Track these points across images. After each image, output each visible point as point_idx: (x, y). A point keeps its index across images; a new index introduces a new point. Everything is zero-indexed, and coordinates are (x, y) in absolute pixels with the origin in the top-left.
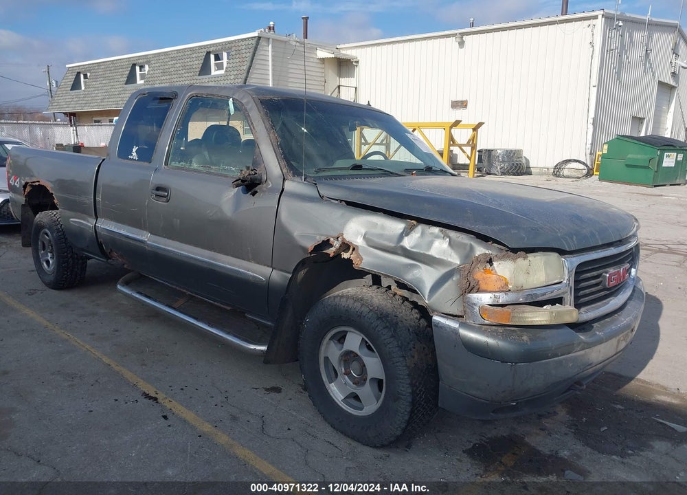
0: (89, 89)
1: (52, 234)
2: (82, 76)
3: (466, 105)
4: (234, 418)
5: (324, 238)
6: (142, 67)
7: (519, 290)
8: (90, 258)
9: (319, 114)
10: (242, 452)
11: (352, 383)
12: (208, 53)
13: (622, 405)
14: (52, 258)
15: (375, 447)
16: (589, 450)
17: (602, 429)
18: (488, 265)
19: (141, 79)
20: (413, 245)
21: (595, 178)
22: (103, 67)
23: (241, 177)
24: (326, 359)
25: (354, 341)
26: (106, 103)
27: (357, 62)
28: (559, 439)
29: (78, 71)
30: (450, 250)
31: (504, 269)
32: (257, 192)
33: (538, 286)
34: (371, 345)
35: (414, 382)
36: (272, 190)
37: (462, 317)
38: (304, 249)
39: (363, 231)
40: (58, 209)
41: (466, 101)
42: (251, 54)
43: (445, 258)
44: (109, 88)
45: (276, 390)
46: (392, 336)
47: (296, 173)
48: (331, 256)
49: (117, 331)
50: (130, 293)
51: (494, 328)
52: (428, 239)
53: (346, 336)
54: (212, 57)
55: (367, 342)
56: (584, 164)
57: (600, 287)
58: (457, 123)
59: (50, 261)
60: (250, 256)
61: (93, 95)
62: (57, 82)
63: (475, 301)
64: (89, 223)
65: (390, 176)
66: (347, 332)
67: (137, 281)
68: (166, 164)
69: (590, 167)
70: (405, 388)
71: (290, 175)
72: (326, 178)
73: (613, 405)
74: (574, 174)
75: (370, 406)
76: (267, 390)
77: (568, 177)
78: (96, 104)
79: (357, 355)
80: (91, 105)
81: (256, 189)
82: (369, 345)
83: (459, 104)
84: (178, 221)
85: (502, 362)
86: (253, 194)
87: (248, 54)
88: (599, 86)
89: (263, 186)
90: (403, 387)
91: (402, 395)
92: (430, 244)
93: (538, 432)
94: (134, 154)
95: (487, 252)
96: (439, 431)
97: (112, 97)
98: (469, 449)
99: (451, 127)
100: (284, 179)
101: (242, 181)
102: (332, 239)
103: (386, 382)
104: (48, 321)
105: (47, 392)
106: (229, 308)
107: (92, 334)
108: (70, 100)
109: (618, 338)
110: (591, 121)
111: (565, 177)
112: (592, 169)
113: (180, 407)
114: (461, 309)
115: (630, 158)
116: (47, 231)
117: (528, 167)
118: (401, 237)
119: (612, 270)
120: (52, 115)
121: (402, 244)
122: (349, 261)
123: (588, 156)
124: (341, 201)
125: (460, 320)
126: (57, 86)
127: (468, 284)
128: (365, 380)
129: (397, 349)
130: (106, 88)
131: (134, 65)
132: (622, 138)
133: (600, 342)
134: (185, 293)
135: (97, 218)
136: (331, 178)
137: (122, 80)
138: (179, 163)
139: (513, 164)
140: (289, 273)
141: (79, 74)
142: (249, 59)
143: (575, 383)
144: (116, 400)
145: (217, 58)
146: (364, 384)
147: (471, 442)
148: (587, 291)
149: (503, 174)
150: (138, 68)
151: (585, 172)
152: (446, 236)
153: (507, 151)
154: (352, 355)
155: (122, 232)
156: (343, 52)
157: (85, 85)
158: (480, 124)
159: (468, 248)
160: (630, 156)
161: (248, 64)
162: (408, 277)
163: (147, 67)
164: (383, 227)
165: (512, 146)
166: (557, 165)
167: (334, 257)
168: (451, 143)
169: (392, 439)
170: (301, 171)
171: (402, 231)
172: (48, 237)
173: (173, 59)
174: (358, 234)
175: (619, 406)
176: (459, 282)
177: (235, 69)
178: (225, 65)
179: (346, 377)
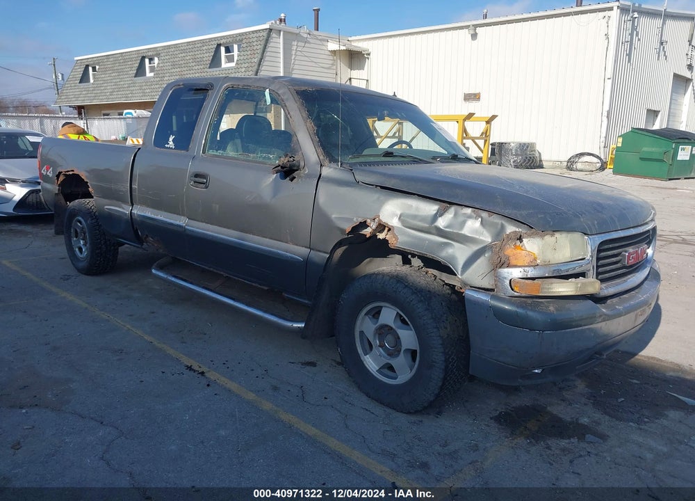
0: (99, 82)
1: (86, 221)
2: (90, 69)
3: (479, 98)
4: (275, 388)
5: (361, 220)
6: (151, 60)
7: (546, 265)
8: (123, 244)
9: (351, 104)
10: (285, 417)
11: (386, 355)
12: (219, 46)
13: (637, 380)
14: (85, 245)
15: (409, 413)
16: (607, 417)
17: (620, 400)
18: (518, 242)
19: (151, 72)
20: (446, 225)
21: (609, 171)
22: (111, 60)
23: (281, 164)
24: (362, 333)
25: (389, 315)
26: (115, 96)
27: (369, 54)
28: (579, 408)
29: (87, 63)
30: (482, 229)
31: (532, 245)
32: (295, 178)
33: (563, 261)
34: (406, 318)
35: (447, 351)
36: (309, 176)
37: (493, 290)
38: (343, 231)
39: (399, 213)
40: (92, 197)
41: (479, 94)
42: (262, 47)
43: (478, 237)
44: (118, 80)
45: (313, 364)
46: (427, 309)
47: (333, 160)
48: (367, 236)
49: (153, 313)
50: (165, 276)
51: (523, 299)
52: (461, 219)
53: (380, 311)
54: (223, 49)
55: (401, 316)
56: (598, 157)
57: (619, 265)
58: (470, 116)
59: (83, 248)
60: (289, 239)
61: (102, 88)
62: (62, 75)
63: (506, 275)
64: (125, 209)
65: (420, 163)
66: (382, 307)
67: (172, 265)
68: (204, 152)
69: (604, 160)
70: (438, 357)
71: (326, 162)
72: (361, 164)
73: (630, 380)
74: (588, 168)
75: (404, 375)
76: (303, 364)
77: (581, 171)
78: (105, 97)
79: (392, 328)
80: (100, 97)
81: (294, 174)
82: (404, 318)
83: (472, 97)
84: (217, 206)
85: (531, 330)
86: (292, 180)
87: (259, 46)
88: (614, 79)
89: (301, 173)
90: (437, 355)
91: (436, 362)
92: (463, 224)
93: (559, 402)
94: (171, 143)
95: (517, 230)
96: (467, 401)
97: (121, 89)
98: (496, 416)
99: (465, 120)
100: (321, 165)
101: (282, 167)
102: (369, 221)
103: (420, 353)
104: (87, 303)
105: (98, 365)
106: (266, 288)
107: (131, 316)
108: (79, 93)
109: (636, 312)
110: (605, 114)
111: (579, 171)
112: (606, 163)
113: (223, 379)
114: (492, 282)
115: (644, 151)
116: (80, 218)
117: (541, 161)
118: (435, 217)
119: (631, 250)
120: (58, 108)
121: (436, 224)
122: (385, 241)
123: (602, 149)
124: (377, 186)
125: (492, 293)
126: (63, 79)
127: (499, 260)
128: (399, 351)
129: (432, 320)
130: (115, 81)
131: (143, 58)
132: (636, 131)
133: (619, 315)
134: (222, 275)
135: (132, 205)
136: (365, 164)
137: (131, 72)
138: (217, 151)
139: (526, 158)
140: (327, 253)
141: (87, 67)
142: (260, 51)
143: (595, 353)
144: (163, 372)
145: (228, 50)
146: (398, 355)
147: (497, 410)
148: (608, 268)
149: (516, 167)
150: (147, 61)
151: (599, 165)
152: (479, 216)
153: (520, 144)
154: (387, 329)
155: (159, 217)
156: (353, 44)
157: (94, 78)
158: (494, 117)
159: (499, 227)
160: (645, 149)
161: (259, 57)
162: (443, 255)
163: (156, 60)
164: (417, 209)
165: (525, 139)
166: (570, 159)
167: (370, 237)
168: (465, 135)
169: (426, 404)
170: (337, 158)
171: (435, 212)
172: (81, 223)
173: (183, 51)
174: (394, 215)
175: (635, 381)
176: (490, 259)
177: (245, 62)
178: (236, 58)
179: (381, 349)
